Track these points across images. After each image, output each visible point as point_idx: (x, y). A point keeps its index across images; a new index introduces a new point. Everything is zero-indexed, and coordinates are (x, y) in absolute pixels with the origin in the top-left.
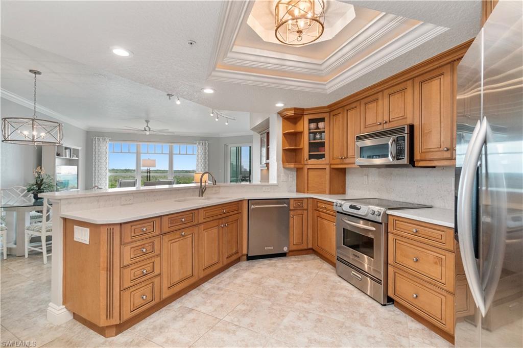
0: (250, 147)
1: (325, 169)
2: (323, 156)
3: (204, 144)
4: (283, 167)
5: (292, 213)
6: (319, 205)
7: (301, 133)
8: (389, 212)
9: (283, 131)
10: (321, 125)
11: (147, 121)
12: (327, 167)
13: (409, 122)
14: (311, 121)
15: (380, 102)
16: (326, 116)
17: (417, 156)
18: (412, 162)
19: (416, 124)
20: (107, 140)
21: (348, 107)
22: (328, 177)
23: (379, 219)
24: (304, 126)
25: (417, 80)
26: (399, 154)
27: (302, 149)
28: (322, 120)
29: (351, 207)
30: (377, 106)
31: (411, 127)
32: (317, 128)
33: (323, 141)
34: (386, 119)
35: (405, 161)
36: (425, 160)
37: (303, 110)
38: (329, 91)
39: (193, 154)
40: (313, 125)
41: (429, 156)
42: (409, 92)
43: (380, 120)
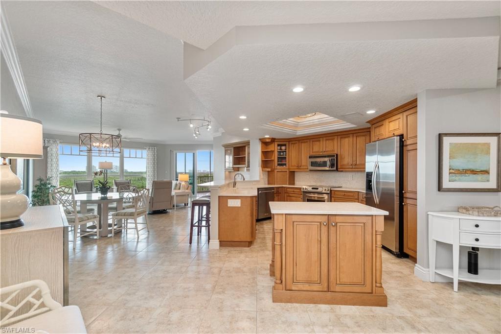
0: (194, 154)
1: (286, 171)
2: (285, 164)
3: (153, 149)
4: (262, 170)
5: (275, 195)
6: (288, 190)
7: (273, 152)
8: (332, 189)
9: (262, 149)
10: (283, 148)
11: (119, 130)
12: (288, 170)
13: (336, 152)
14: (278, 145)
15: (321, 142)
16: (287, 143)
17: (339, 167)
18: (337, 170)
19: (339, 154)
20: (58, 142)
21: (302, 141)
22: (288, 176)
23: (329, 192)
24: (274, 148)
25: (339, 137)
26: (332, 165)
27: (273, 160)
28: (285, 145)
29: (313, 189)
30: (320, 143)
31: (337, 155)
32: (281, 149)
33: (285, 156)
34: (324, 150)
35: (335, 169)
36: (342, 168)
37: (275, 139)
38: (298, 134)
39: (142, 158)
40: (279, 148)
41: (344, 167)
42: (336, 140)
43: (321, 150)
